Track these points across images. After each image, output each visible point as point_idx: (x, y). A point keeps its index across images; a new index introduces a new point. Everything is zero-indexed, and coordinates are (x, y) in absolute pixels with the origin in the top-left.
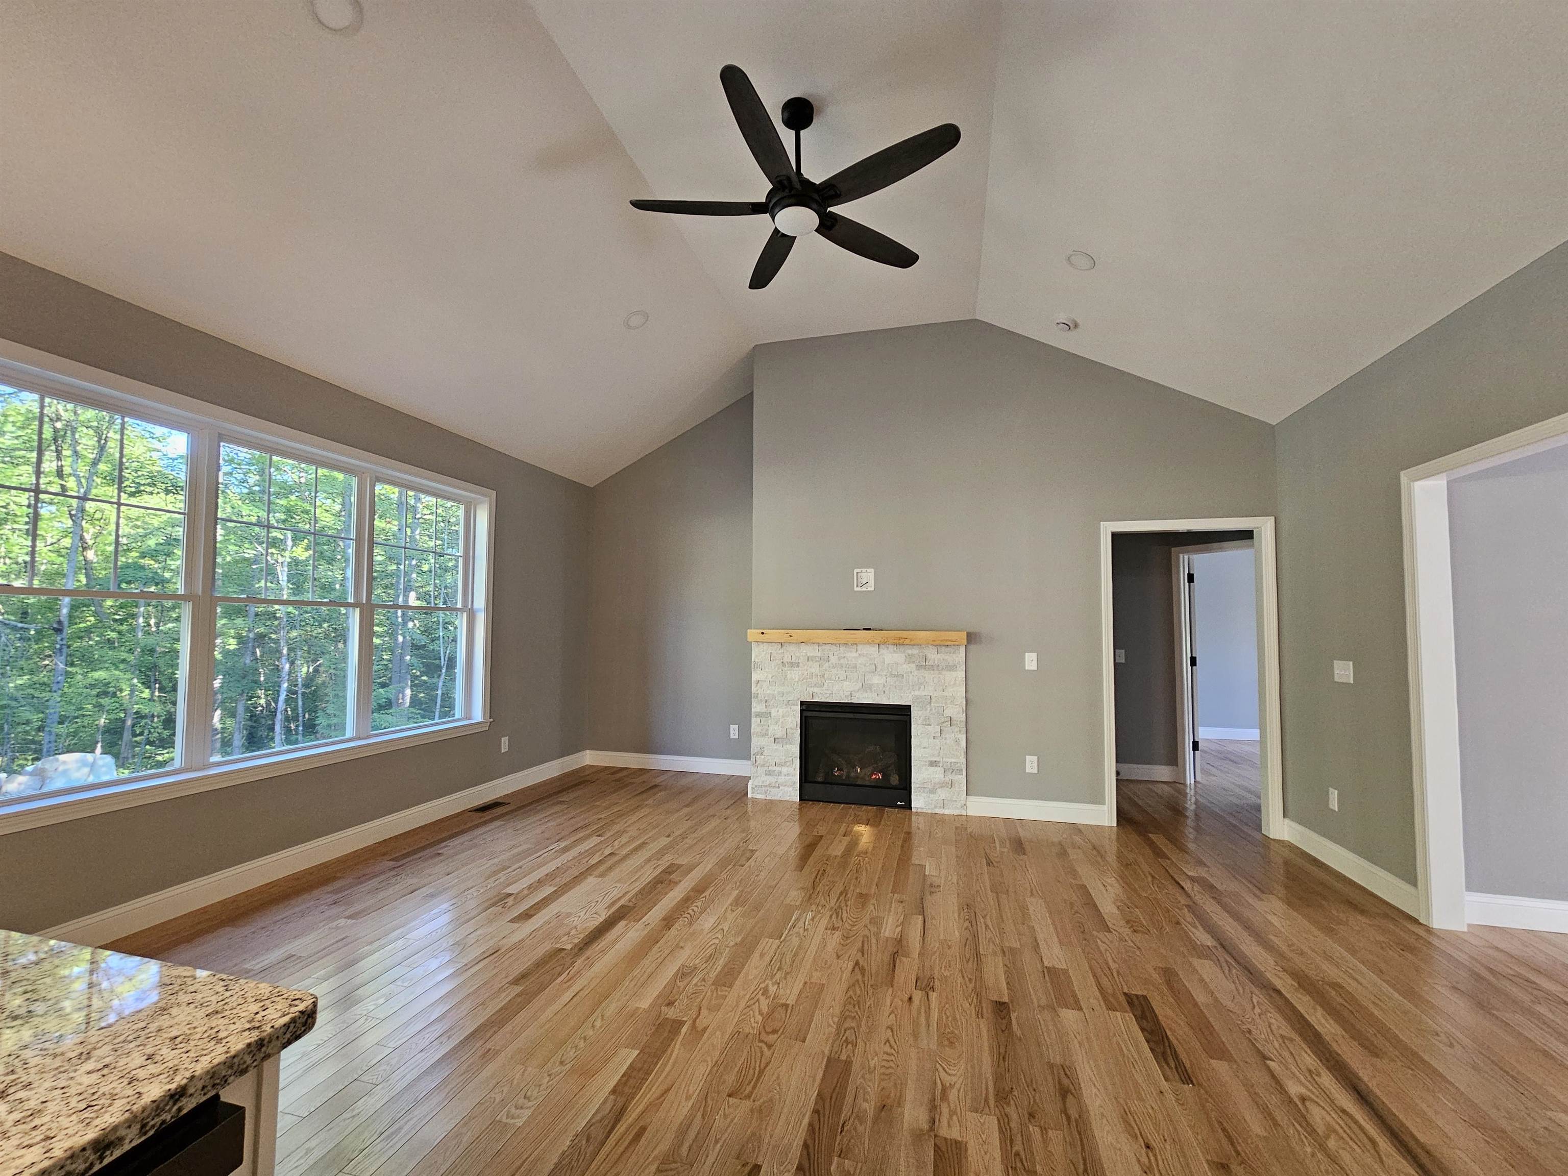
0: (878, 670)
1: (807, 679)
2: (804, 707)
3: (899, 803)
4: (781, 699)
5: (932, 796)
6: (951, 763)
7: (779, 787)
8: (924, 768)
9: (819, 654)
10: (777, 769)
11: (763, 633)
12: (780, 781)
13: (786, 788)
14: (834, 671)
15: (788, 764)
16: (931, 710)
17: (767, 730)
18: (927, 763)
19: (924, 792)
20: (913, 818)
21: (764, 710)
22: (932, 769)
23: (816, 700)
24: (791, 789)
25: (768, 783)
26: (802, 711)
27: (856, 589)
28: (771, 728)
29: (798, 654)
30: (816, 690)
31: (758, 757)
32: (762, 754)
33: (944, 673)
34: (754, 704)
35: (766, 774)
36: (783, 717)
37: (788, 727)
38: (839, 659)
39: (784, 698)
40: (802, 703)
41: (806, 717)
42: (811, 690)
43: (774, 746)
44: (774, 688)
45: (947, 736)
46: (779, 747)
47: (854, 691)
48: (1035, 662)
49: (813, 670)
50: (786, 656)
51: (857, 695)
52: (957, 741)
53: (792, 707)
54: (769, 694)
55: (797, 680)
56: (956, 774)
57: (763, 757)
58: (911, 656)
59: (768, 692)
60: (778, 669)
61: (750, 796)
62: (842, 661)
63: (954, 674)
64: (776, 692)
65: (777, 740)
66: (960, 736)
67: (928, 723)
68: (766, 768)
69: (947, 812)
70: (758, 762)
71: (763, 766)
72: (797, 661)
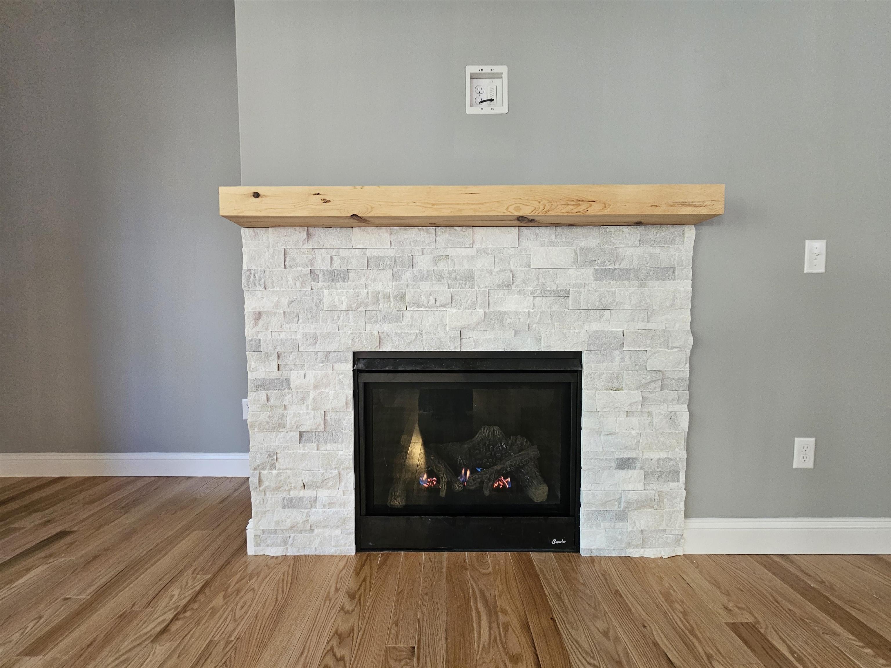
0: (518, 281)
1: (366, 304)
2: (361, 366)
3: (555, 542)
4: (311, 349)
5: (620, 524)
6: (659, 460)
7: (312, 530)
8: (606, 472)
9: (391, 253)
10: (307, 493)
11: (256, 195)
12: (313, 518)
13: (327, 532)
14: (425, 287)
15: (330, 483)
16: (622, 359)
17: (283, 416)
18: (613, 464)
19: (605, 519)
20: (584, 568)
21: (275, 374)
22: (622, 473)
23: (387, 348)
24: (338, 532)
25: (288, 523)
26: (356, 373)
27: (469, 111)
28: (290, 412)
29: (344, 253)
30: (386, 327)
31: (264, 472)
32: (273, 466)
33: (650, 283)
34: (252, 363)
35: (284, 508)
36: (316, 387)
37: (328, 407)
38: (436, 260)
39: (318, 347)
40: (357, 356)
41: (365, 384)
42: (375, 329)
43: (300, 450)
44: (294, 327)
45: (652, 408)
46: (310, 449)
47: (467, 327)
48: (822, 259)
49: (379, 287)
50: (319, 259)
51: (474, 335)
52: (672, 418)
53: (336, 366)
54: (283, 343)
55: (344, 307)
56: (666, 481)
57: (274, 472)
58: (586, 251)
59: (283, 335)
60: (303, 284)
61: (251, 550)
62: (442, 266)
63: (670, 285)
64: (299, 336)
65: (305, 436)
66: (676, 407)
67: (616, 385)
68: (284, 494)
69: (650, 553)
70: (266, 483)
71: (278, 489)
72: (344, 268)
